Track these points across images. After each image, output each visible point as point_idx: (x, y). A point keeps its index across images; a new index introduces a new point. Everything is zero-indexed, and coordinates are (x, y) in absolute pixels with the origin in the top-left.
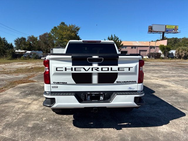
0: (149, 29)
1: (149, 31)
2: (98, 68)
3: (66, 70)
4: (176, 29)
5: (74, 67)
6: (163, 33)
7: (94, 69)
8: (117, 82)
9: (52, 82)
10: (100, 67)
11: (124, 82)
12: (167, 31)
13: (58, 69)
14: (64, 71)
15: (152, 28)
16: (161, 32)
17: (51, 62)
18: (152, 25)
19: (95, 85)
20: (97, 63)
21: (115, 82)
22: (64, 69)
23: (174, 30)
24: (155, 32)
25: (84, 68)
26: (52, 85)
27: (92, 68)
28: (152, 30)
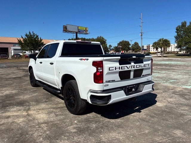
0: (64, 28)
1: (64, 30)
2: (134, 66)
3: (116, 69)
4: (86, 30)
5: (121, 66)
6: (77, 33)
7: (132, 66)
8: (143, 76)
9: (104, 81)
10: (135, 65)
11: (146, 75)
12: (79, 32)
13: (110, 69)
14: (114, 71)
15: (66, 28)
16: (75, 32)
17: (104, 62)
18: (66, 25)
19: (132, 79)
20: (133, 62)
21: (142, 76)
22: (114, 69)
23: (85, 31)
24: (69, 31)
25: (127, 67)
26: (104, 84)
27: (131, 66)
28: (66, 29)
